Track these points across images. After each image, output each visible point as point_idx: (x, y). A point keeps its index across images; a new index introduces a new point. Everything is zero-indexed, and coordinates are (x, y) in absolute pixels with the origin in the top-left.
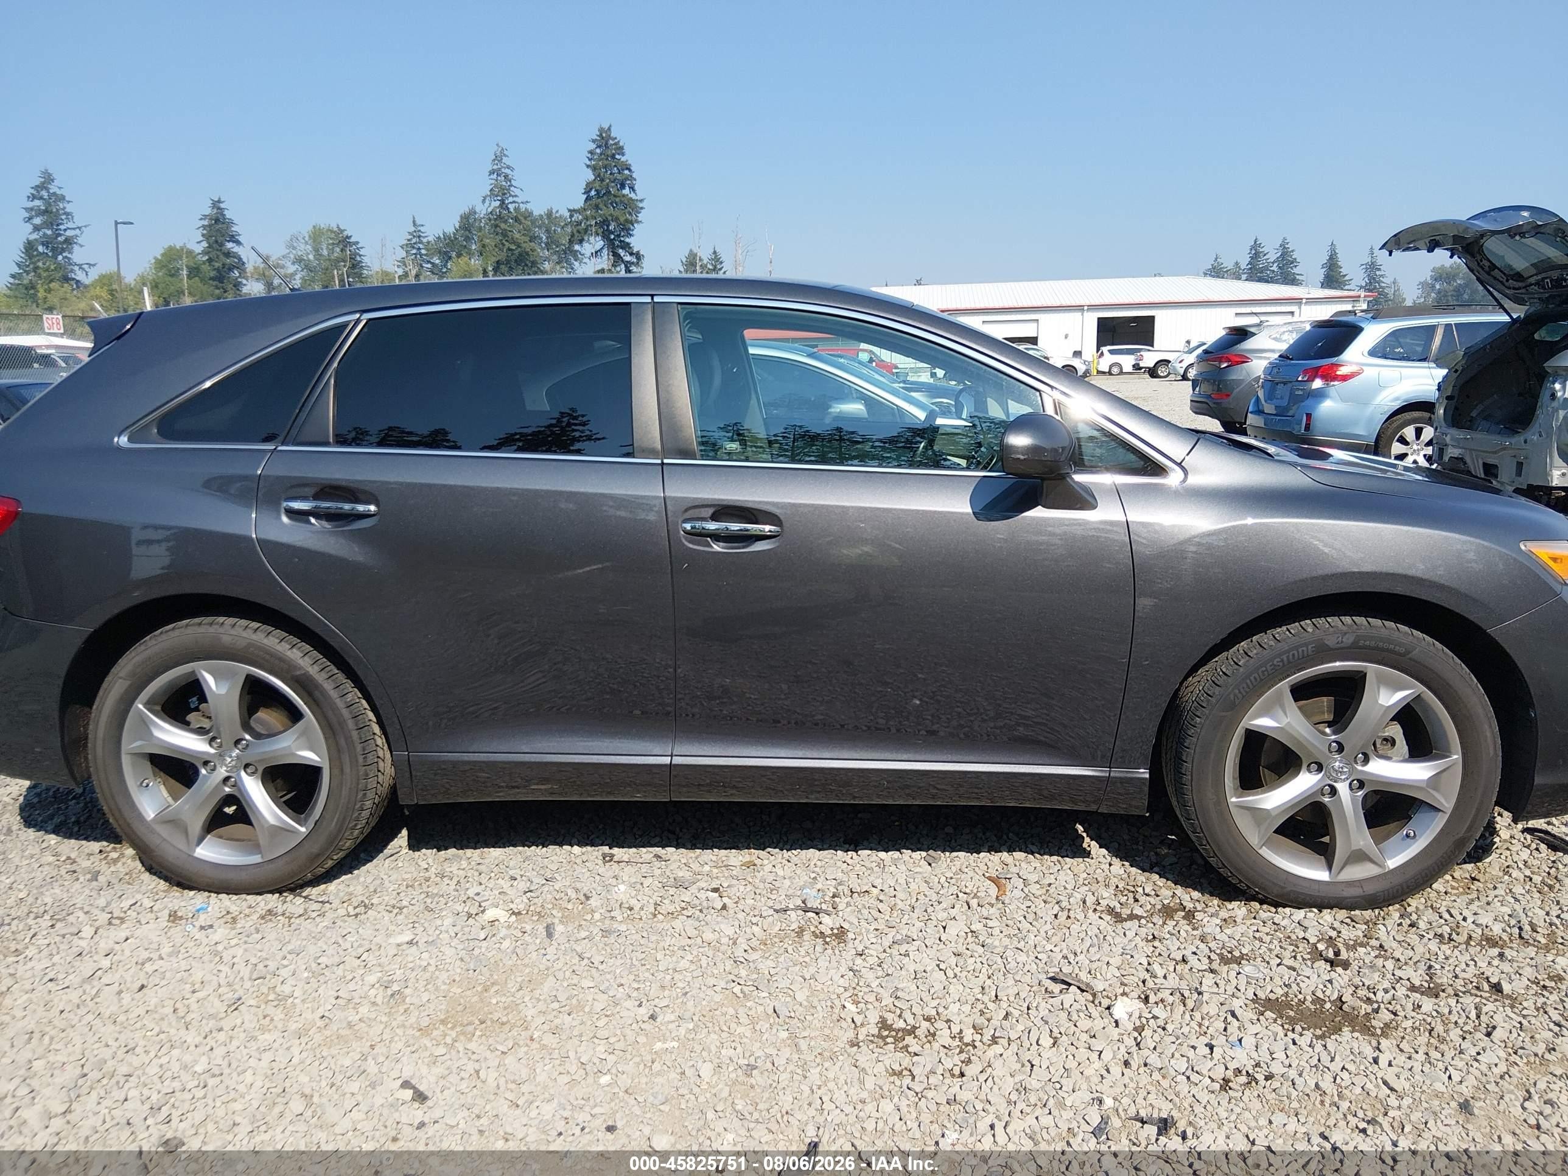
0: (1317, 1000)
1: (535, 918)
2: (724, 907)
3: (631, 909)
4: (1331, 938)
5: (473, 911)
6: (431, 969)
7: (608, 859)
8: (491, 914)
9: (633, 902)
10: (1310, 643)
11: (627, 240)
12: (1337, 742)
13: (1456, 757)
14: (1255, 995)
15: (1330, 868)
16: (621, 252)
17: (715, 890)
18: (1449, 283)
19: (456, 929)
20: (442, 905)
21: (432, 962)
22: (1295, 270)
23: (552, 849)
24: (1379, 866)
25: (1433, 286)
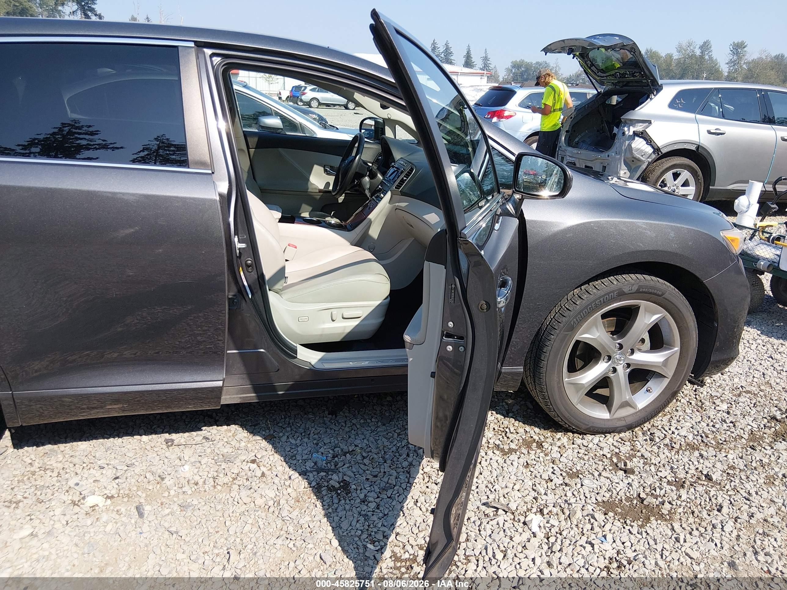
0: (628, 499)
1: (126, 500)
2: (263, 475)
3: (197, 484)
4: (616, 453)
5: (76, 499)
6: (54, 557)
7: (169, 443)
8: (91, 501)
9: (197, 478)
10: (616, 291)
11: (93, 6)
12: (619, 344)
13: (677, 349)
14: (596, 500)
15: (610, 412)
16: (90, 14)
17: (253, 461)
18: (518, 69)
19: (66, 518)
20: (49, 496)
21: (53, 551)
22: (452, 58)
23: (126, 439)
24: (633, 408)
25: (512, 70)
